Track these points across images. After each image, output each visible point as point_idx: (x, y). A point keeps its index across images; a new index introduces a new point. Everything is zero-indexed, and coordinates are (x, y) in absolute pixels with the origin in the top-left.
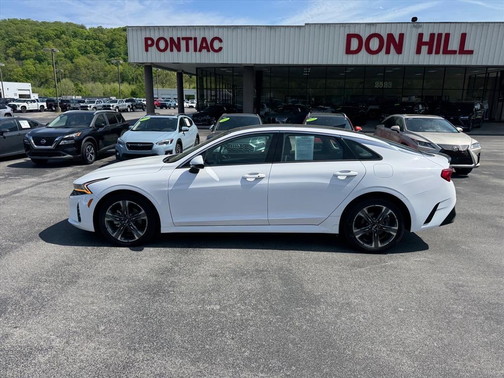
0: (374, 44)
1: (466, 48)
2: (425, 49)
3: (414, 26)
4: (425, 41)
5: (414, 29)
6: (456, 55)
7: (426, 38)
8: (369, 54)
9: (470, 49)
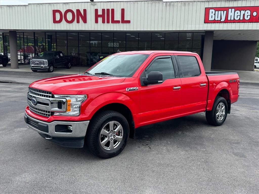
0: (69, 16)
1: (125, 19)
2: (100, 19)
3: (92, 4)
4: (100, 14)
5: (92, 6)
6: (120, 24)
7: (100, 13)
8: (67, 23)
9: (128, 20)
